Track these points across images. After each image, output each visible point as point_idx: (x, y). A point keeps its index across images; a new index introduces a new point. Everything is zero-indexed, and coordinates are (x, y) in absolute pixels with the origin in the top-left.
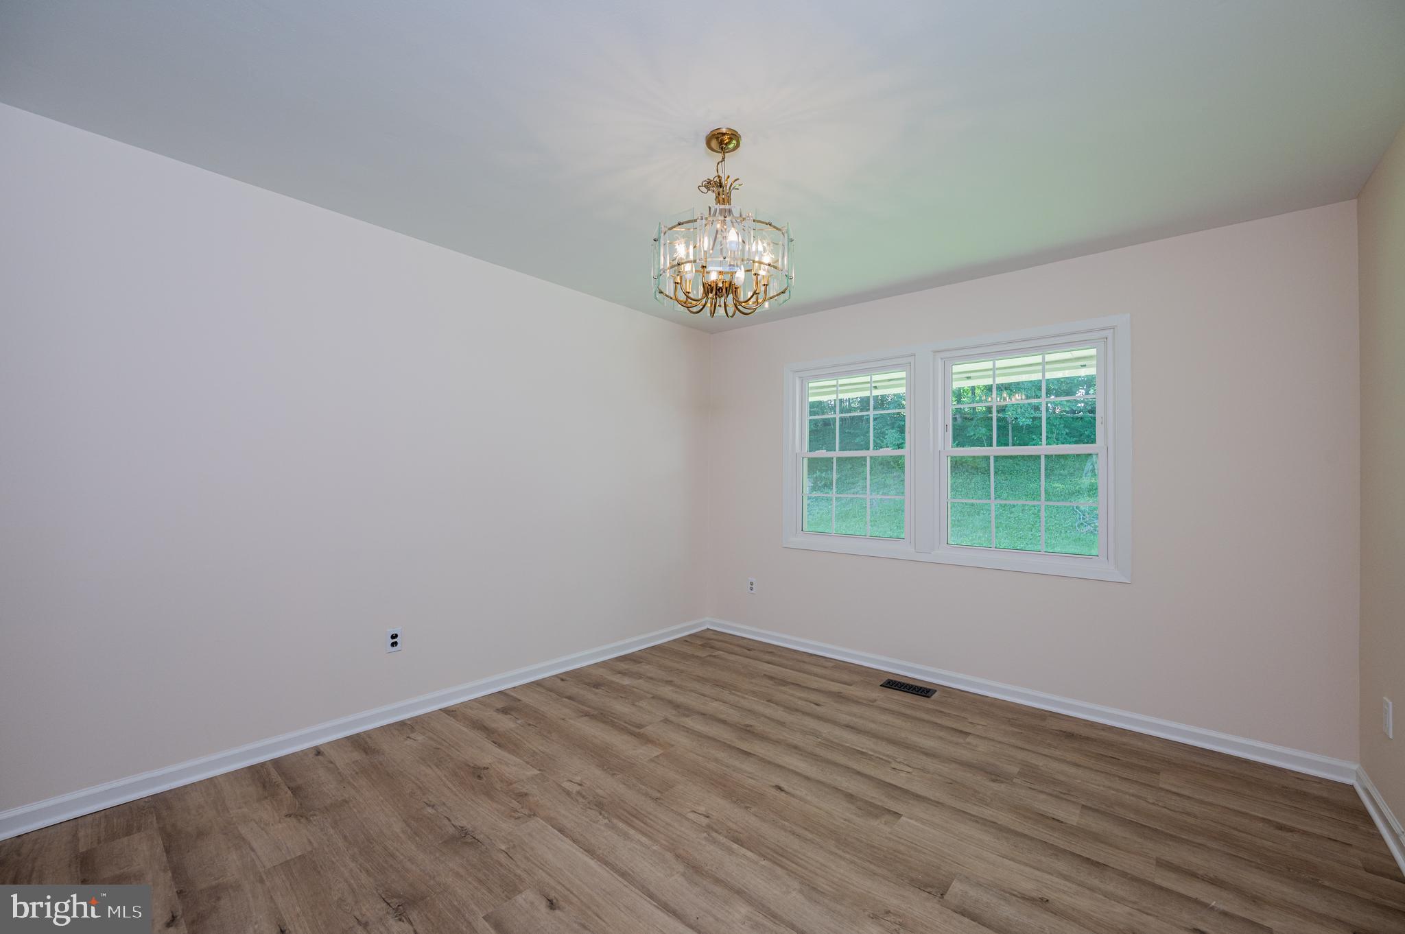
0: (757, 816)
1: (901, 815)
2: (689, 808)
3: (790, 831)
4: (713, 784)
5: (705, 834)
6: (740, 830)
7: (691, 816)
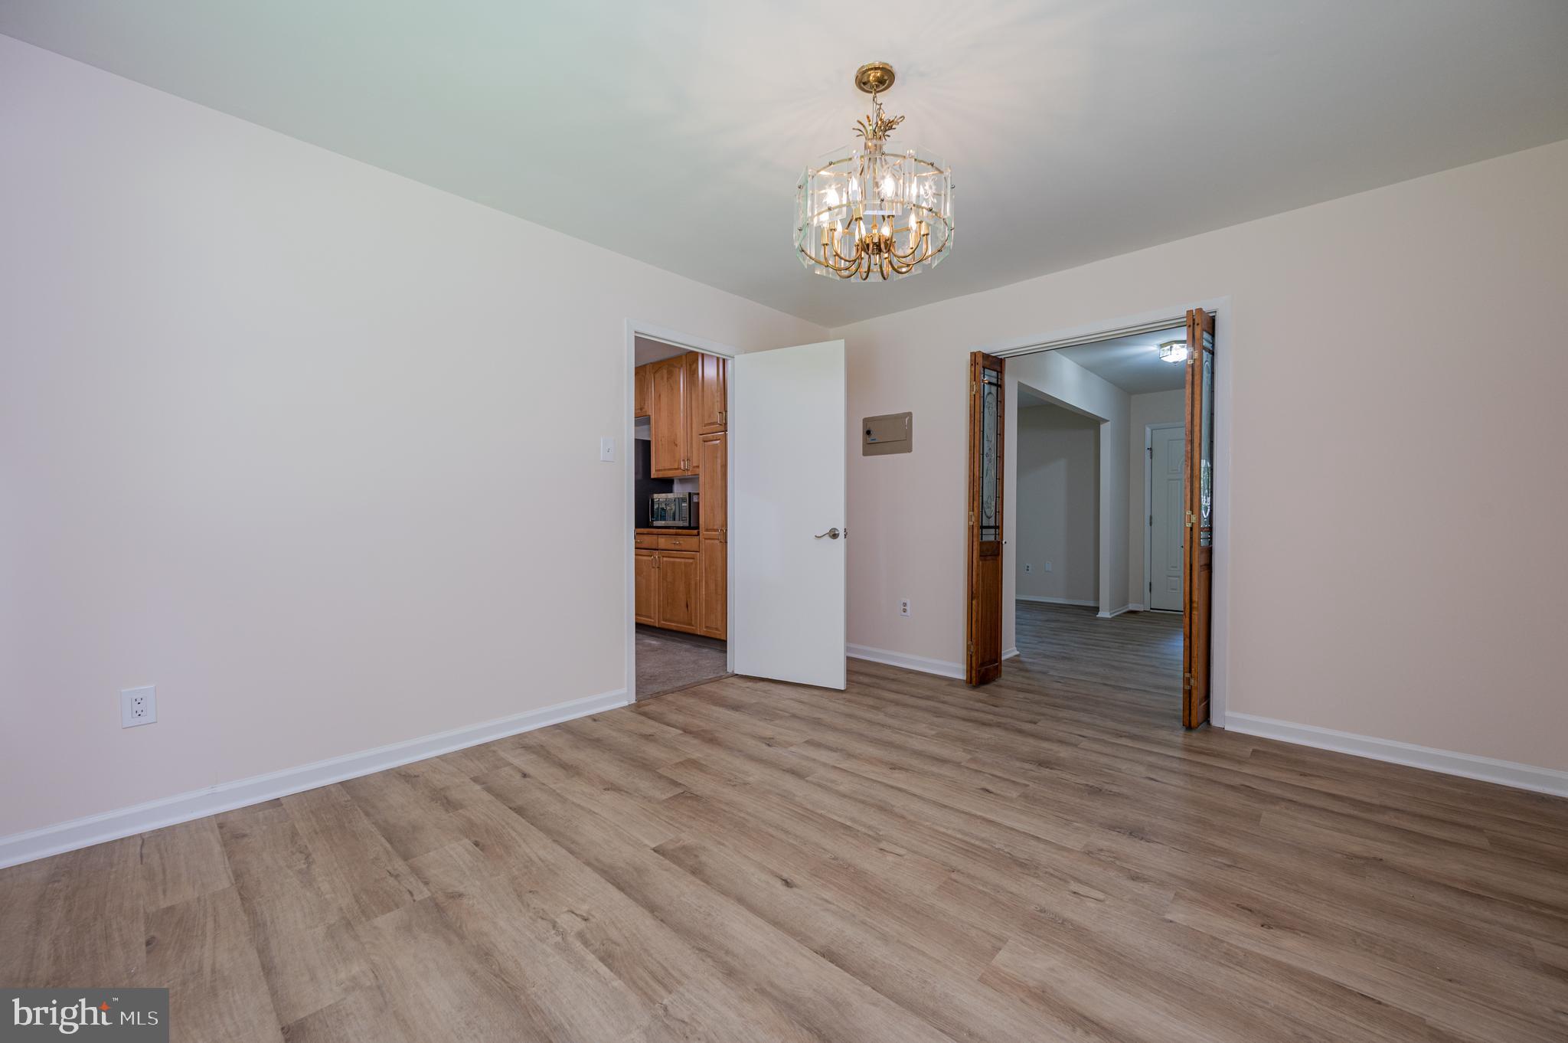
0: (824, 849)
1: (655, 850)
2: (907, 859)
3: (790, 834)
4: (883, 891)
5: (881, 833)
6: (844, 837)
7: (902, 851)
